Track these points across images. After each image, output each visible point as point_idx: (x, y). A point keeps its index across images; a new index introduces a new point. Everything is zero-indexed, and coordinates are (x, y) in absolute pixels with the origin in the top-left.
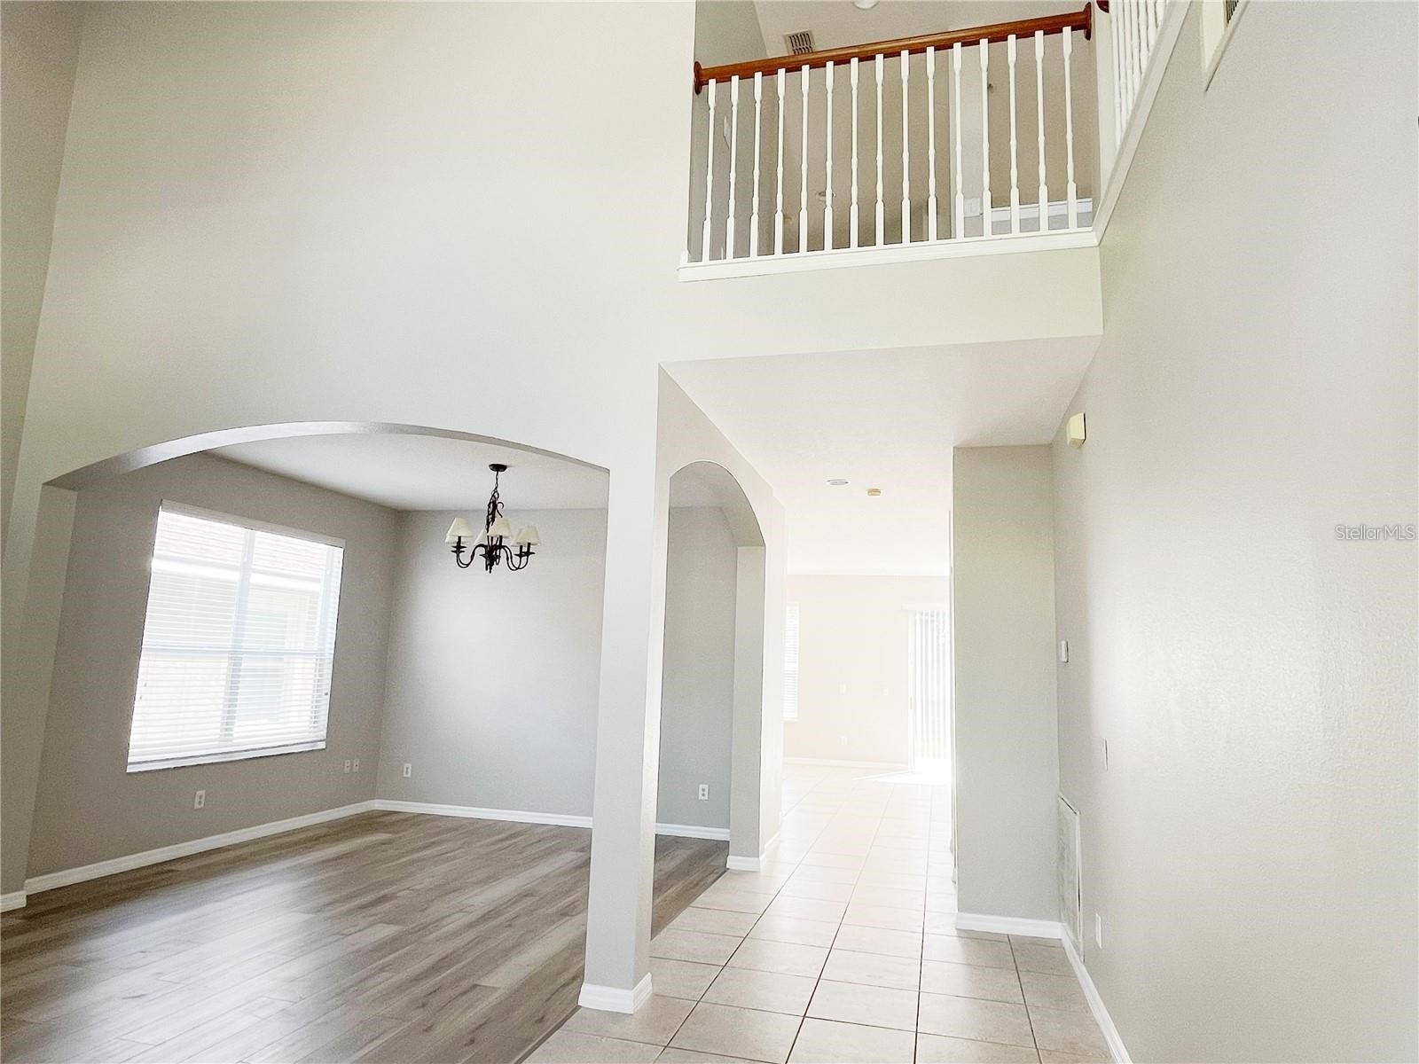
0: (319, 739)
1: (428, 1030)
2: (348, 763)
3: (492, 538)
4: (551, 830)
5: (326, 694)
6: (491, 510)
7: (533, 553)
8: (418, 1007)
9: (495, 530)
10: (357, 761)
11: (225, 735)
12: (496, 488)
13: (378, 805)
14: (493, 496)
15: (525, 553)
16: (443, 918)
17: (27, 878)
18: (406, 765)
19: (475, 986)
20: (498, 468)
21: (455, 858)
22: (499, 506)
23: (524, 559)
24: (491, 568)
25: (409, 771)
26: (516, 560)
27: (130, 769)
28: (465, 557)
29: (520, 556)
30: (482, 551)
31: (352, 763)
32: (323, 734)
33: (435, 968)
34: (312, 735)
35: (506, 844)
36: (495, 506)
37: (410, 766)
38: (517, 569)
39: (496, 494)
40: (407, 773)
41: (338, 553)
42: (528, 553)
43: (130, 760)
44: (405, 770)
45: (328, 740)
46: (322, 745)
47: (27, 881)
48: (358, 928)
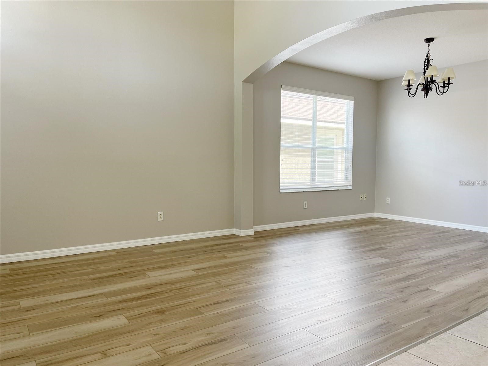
0: (349, 185)
1: (405, 302)
2: (361, 196)
3: (427, 78)
4: (465, 232)
5: (351, 166)
6: (426, 64)
7: (452, 83)
8: (399, 292)
9: (429, 74)
10: (365, 196)
11: (313, 181)
12: (429, 51)
13: (376, 215)
14: (427, 56)
15: (447, 84)
16: (409, 260)
17: (253, 226)
18: (387, 198)
19: (428, 289)
20: (429, 40)
21: (412, 238)
22: (431, 61)
23: (446, 88)
24: (427, 95)
25: (389, 201)
26: (442, 89)
27: (281, 191)
28: (413, 91)
29: (444, 87)
30: (421, 87)
31: (363, 196)
32: (351, 183)
33: (407, 278)
34: (346, 183)
35: (440, 235)
36: (428, 61)
37: (389, 198)
38: (443, 93)
39: (429, 55)
40: (388, 202)
41: (352, 103)
42: (449, 83)
43: (281, 188)
44: (387, 201)
45: (353, 185)
46: (350, 188)
47: (253, 227)
48: (369, 258)
